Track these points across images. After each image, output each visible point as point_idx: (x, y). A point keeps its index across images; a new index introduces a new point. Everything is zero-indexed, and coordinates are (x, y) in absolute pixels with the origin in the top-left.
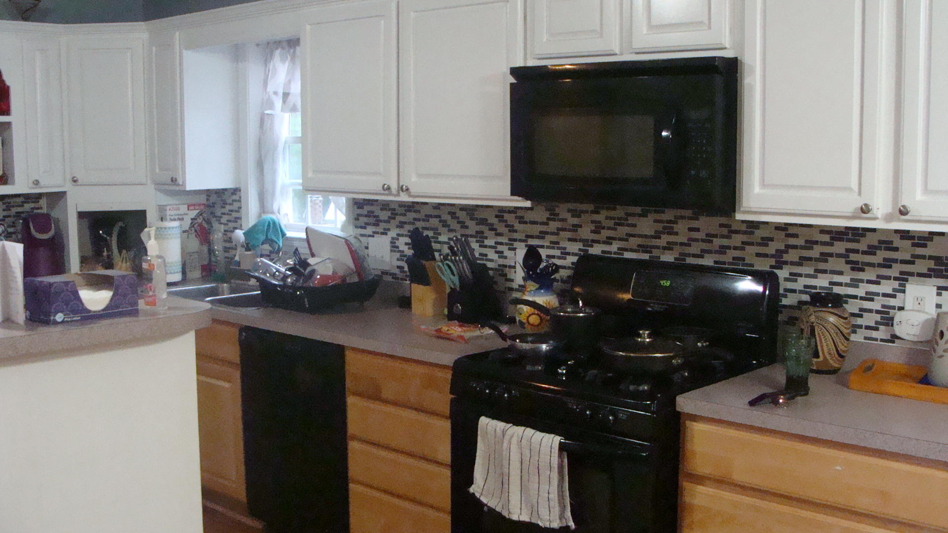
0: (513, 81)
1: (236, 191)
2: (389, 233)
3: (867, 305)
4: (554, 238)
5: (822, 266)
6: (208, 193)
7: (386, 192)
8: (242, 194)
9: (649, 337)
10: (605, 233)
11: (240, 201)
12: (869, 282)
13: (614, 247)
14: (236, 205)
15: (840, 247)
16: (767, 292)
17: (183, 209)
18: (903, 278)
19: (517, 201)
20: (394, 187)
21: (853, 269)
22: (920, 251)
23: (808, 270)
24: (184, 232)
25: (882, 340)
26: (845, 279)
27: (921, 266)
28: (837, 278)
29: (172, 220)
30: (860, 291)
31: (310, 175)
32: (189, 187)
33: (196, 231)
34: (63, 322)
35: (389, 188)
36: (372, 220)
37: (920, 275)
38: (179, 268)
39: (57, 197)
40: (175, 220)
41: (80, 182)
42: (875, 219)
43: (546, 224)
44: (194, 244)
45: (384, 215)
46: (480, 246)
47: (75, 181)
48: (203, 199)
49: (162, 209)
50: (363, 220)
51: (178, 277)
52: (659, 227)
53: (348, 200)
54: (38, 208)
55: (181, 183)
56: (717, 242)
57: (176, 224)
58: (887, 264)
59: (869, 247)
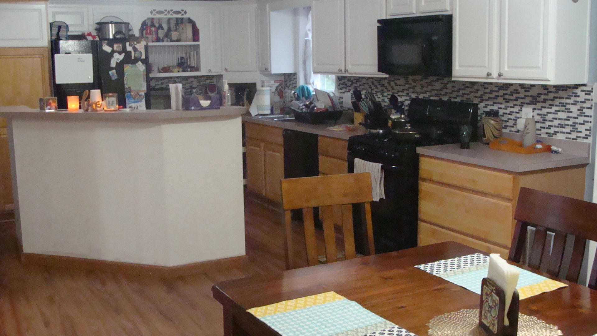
0: (379, 25)
1: (295, 74)
2: (350, 91)
3: (510, 117)
4: (407, 92)
5: (496, 101)
6: (285, 75)
7: (340, 72)
8: (297, 75)
9: (410, 126)
10: (425, 89)
11: (296, 79)
12: (511, 107)
13: (427, 95)
14: (295, 80)
15: (501, 93)
16: (471, 111)
17: (272, 82)
18: (521, 105)
19: (382, 75)
20: (343, 70)
21: (506, 102)
22: (527, 94)
23: (490, 103)
24: (273, 92)
25: (515, 132)
26: (503, 106)
27: (528, 100)
28: (500, 106)
29: (266, 87)
30: (508, 111)
31: (315, 66)
32: (273, 72)
33: (278, 92)
34: (194, 110)
35: (341, 71)
36: (345, 86)
37: (528, 104)
38: (269, 108)
39: (220, 77)
40: (268, 87)
41: (228, 70)
42: (493, 78)
43: (404, 86)
44: (277, 98)
45: (349, 84)
46: (382, 96)
47: (226, 70)
48: (282, 78)
49: (263, 82)
50: (342, 86)
51: (269, 112)
52: (442, 86)
53: (336, 76)
54: (212, 82)
55: (269, 70)
56: (461, 92)
57: (268, 88)
58: (516, 99)
59: (511, 92)
